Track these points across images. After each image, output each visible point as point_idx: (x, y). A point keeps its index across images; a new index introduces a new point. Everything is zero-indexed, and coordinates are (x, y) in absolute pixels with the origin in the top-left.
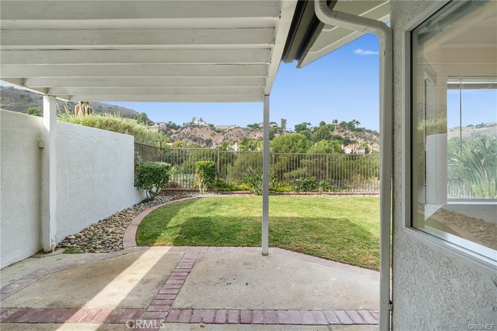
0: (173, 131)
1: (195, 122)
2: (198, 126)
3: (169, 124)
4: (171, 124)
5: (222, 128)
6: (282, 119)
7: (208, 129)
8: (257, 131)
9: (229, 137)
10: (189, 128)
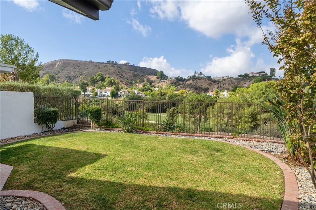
0: (181, 83)
1: (196, 76)
2: (198, 78)
3: (177, 78)
4: (180, 77)
5: (217, 79)
6: (271, 69)
7: (206, 80)
8: (247, 80)
9: (222, 85)
10: (191, 80)
